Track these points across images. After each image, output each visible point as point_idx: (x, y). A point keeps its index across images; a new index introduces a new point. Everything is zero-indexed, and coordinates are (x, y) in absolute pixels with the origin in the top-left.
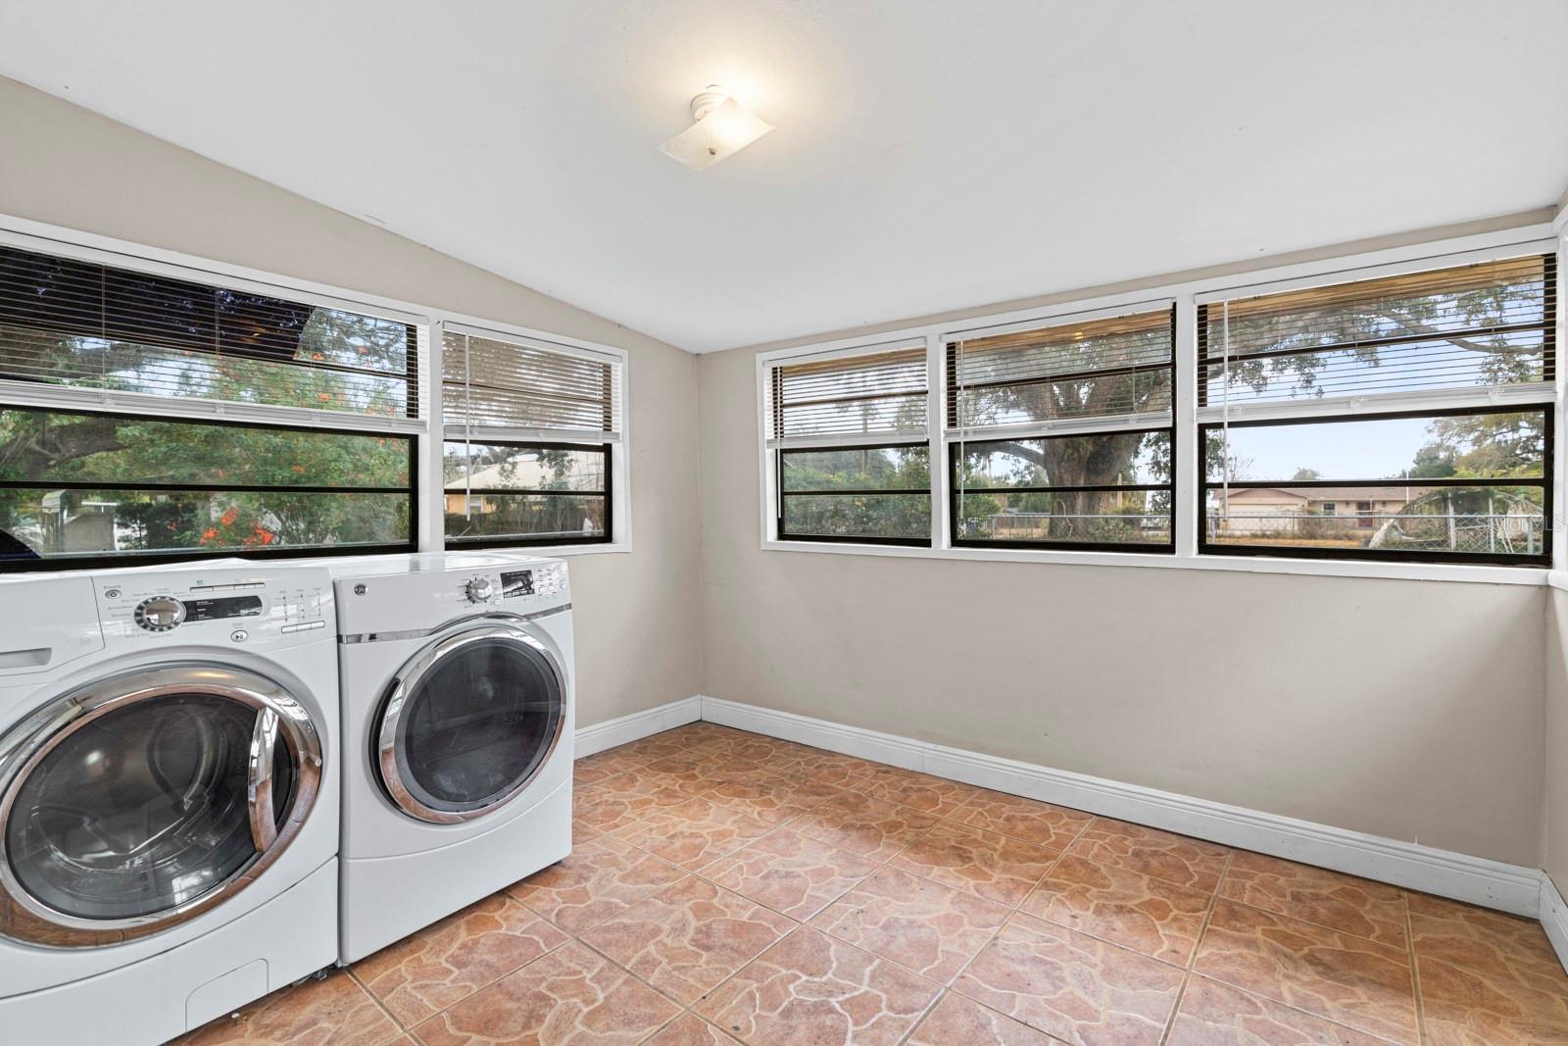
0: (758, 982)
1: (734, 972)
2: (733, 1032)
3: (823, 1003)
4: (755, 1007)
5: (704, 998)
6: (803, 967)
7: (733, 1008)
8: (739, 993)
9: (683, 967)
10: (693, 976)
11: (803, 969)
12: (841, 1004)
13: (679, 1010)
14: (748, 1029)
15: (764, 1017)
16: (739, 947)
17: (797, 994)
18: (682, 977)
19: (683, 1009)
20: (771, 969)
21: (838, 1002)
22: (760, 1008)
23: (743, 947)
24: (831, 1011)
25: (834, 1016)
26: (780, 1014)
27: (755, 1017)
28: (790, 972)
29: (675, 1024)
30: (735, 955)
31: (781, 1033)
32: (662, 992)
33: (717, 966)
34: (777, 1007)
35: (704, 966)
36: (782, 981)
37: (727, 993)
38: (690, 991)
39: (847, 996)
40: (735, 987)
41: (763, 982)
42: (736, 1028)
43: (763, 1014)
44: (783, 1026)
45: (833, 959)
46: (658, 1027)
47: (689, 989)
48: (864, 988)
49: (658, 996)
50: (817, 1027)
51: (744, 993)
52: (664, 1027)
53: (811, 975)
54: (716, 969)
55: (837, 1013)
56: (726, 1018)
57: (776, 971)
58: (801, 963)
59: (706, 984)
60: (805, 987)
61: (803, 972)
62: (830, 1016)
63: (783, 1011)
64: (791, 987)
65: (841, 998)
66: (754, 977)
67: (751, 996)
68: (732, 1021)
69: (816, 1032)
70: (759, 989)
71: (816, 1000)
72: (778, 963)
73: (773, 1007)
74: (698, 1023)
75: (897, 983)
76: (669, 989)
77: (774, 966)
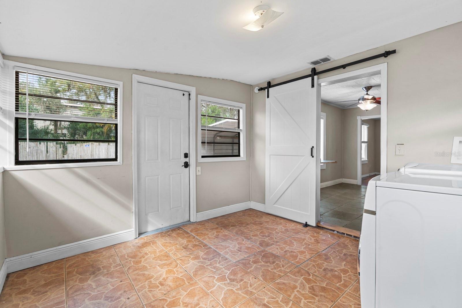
0: (248, 290)
1: (255, 295)
2: (256, 278)
3: (232, 281)
4: (250, 283)
5: (264, 288)
6: (234, 293)
7: (256, 283)
8: (254, 287)
9: (272, 298)
10: (269, 295)
11: (234, 292)
12: (227, 280)
13: (271, 285)
14: (252, 278)
15: (248, 280)
16: (253, 304)
17: (237, 285)
18: (272, 295)
19: (270, 285)
20: (244, 293)
21: (227, 281)
22: (249, 283)
23: (252, 304)
24: (230, 279)
25: (230, 278)
26: (244, 280)
27: (250, 280)
28: (238, 292)
29: (271, 282)
30: (255, 301)
31: (244, 276)
32: (277, 291)
33: (261, 297)
34: (244, 282)
35: (265, 298)
36: (241, 289)
37: (258, 288)
38: (269, 290)
39: (224, 282)
40: (255, 289)
41: (247, 290)
42: (255, 278)
43: (248, 281)
44: (243, 277)
45: (223, 294)
46: (276, 282)
47: (269, 291)
48: (219, 284)
49: (278, 290)
50: (235, 276)
51: (253, 287)
52: (274, 282)
53: (232, 290)
54: (261, 296)
55: (229, 278)
56: (258, 281)
57: (243, 293)
58: (234, 294)
59: (264, 292)
60: (235, 286)
61: (234, 291)
62: (231, 278)
63: (243, 281)
64: (239, 287)
65: (226, 282)
66: (249, 292)
67: (251, 286)
68: (256, 280)
69: (236, 275)
70: (248, 288)
71: (233, 283)
72: (241, 295)
73: (245, 282)
74: (265, 281)
75: (208, 283)
76: (276, 292)
77: (243, 295)
